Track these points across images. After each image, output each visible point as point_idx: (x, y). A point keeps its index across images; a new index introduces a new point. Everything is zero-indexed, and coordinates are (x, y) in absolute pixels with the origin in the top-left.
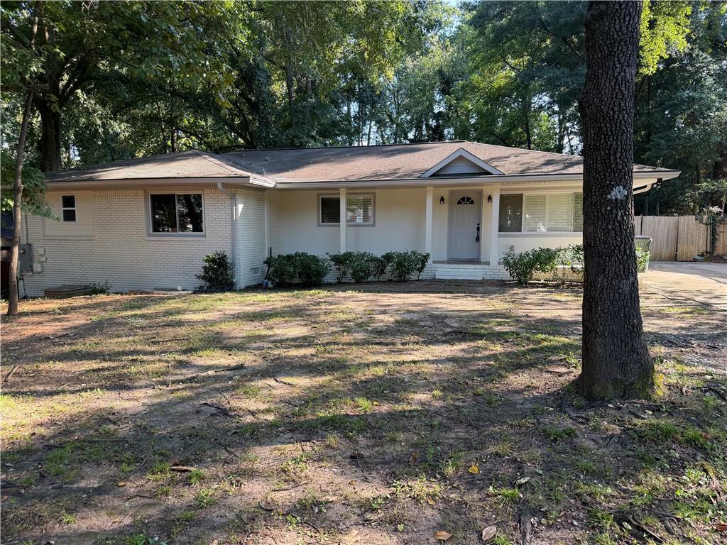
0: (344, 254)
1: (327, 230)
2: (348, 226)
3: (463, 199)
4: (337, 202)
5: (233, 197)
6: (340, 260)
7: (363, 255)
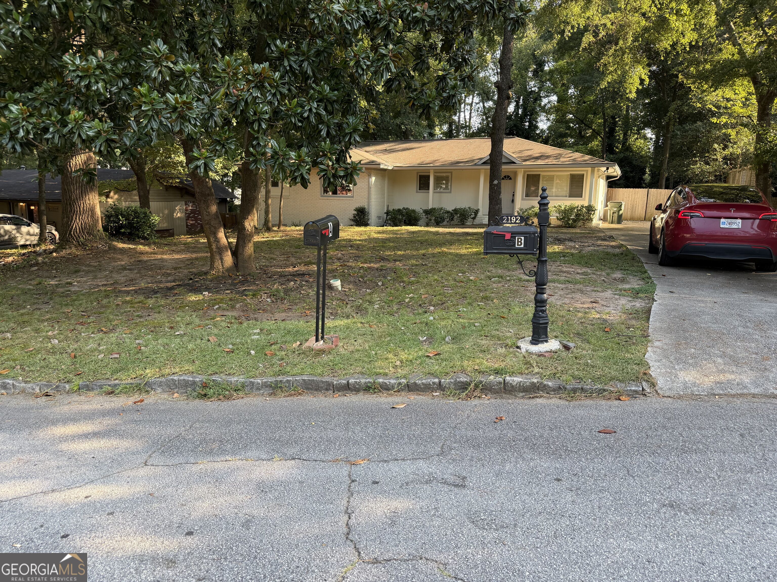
0: (431, 209)
1: (421, 195)
2: (434, 192)
3: (505, 177)
4: (428, 177)
5: (370, 176)
6: (427, 212)
7: (441, 209)
